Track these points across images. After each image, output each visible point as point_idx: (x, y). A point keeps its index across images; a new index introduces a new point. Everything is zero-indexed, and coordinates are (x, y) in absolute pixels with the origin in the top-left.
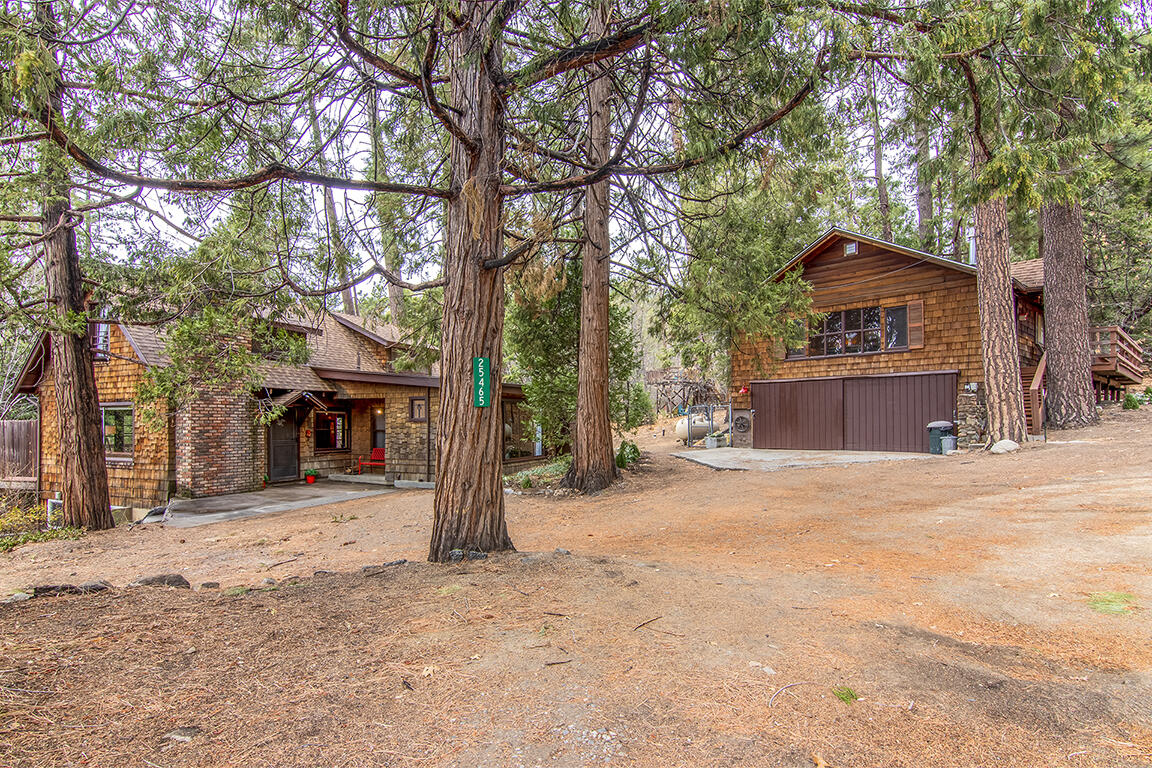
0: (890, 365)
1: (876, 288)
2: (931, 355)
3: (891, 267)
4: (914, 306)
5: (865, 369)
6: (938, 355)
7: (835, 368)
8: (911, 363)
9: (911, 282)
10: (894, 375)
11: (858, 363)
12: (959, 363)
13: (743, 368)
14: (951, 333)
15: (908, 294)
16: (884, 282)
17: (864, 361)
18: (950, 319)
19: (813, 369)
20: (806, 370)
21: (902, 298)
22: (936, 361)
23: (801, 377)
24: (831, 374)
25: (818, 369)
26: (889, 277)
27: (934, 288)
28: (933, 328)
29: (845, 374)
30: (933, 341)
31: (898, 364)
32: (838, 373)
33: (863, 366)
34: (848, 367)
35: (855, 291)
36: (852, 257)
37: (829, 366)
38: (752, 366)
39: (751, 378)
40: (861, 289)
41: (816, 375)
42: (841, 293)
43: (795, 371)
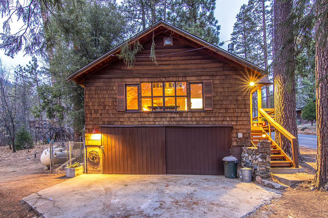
0: (194, 119)
1: (184, 69)
2: (217, 115)
3: (193, 57)
4: (207, 83)
5: (179, 121)
6: (221, 115)
7: (159, 120)
8: (206, 119)
9: (205, 68)
10: (197, 126)
11: (174, 117)
12: (232, 121)
13: (94, 116)
14: (228, 102)
15: (203, 75)
16: (189, 66)
17: (178, 116)
18: (226, 94)
19: (145, 120)
20: (140, 119)
21: (199, 78)
22: (220, 119)
23: (136, 124)
24: (157, 123)
25: (148, 119)
26: (192, 64)
27: (218, 74)
28: (217, 98)
29: (166, 123)
30: (218, 107)
31: (198, 119)
32: (161, 123)
33: (178, 119)
34: (168, 119)
35: (171, 69)
36: (169, 47)
37: (155, 118)
38: (101, 114)
39: (100, 123)
40: (175, 69)
41: (147, 123)
42: (162, 70)
43: (133, 120)
